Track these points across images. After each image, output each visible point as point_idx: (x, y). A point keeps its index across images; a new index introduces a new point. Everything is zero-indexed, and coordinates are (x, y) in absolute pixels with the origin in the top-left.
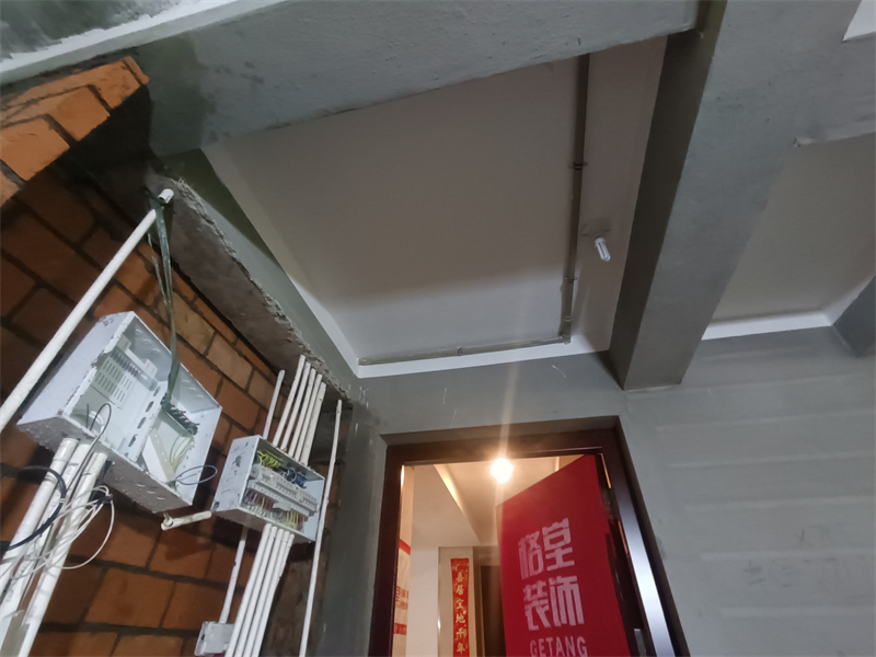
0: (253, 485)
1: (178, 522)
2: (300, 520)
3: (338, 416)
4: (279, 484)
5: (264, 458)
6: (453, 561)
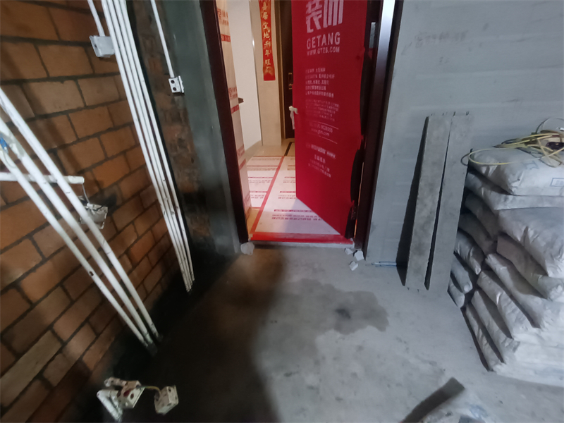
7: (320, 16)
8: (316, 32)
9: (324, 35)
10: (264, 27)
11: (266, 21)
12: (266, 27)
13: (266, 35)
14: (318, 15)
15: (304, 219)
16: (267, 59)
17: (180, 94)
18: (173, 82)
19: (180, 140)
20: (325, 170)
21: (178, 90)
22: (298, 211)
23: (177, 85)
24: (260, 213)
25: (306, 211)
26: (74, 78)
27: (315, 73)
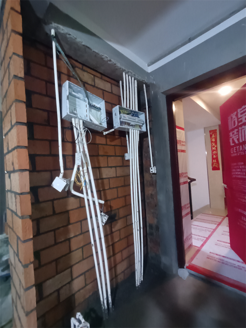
0: (121, 120)
1: (107, 133)
2: (140, 127)
3: (145, 90)
4: (129, 118)
6: (210, 131)
7: (238, 137)
8: (236, 145)
10: (213, 145)
11: (214, 142)
12: (214, 145)
13: (214, 148)
14: (236, 137)
16: (214, 160)
17: (154, 174)
18: (152, 169)
19: (151, 194)
21: (153, 172)
22: (231, 259)
24: (198, 251)
25: (238, 261)
26: (115, 167)
27: (237, 165)
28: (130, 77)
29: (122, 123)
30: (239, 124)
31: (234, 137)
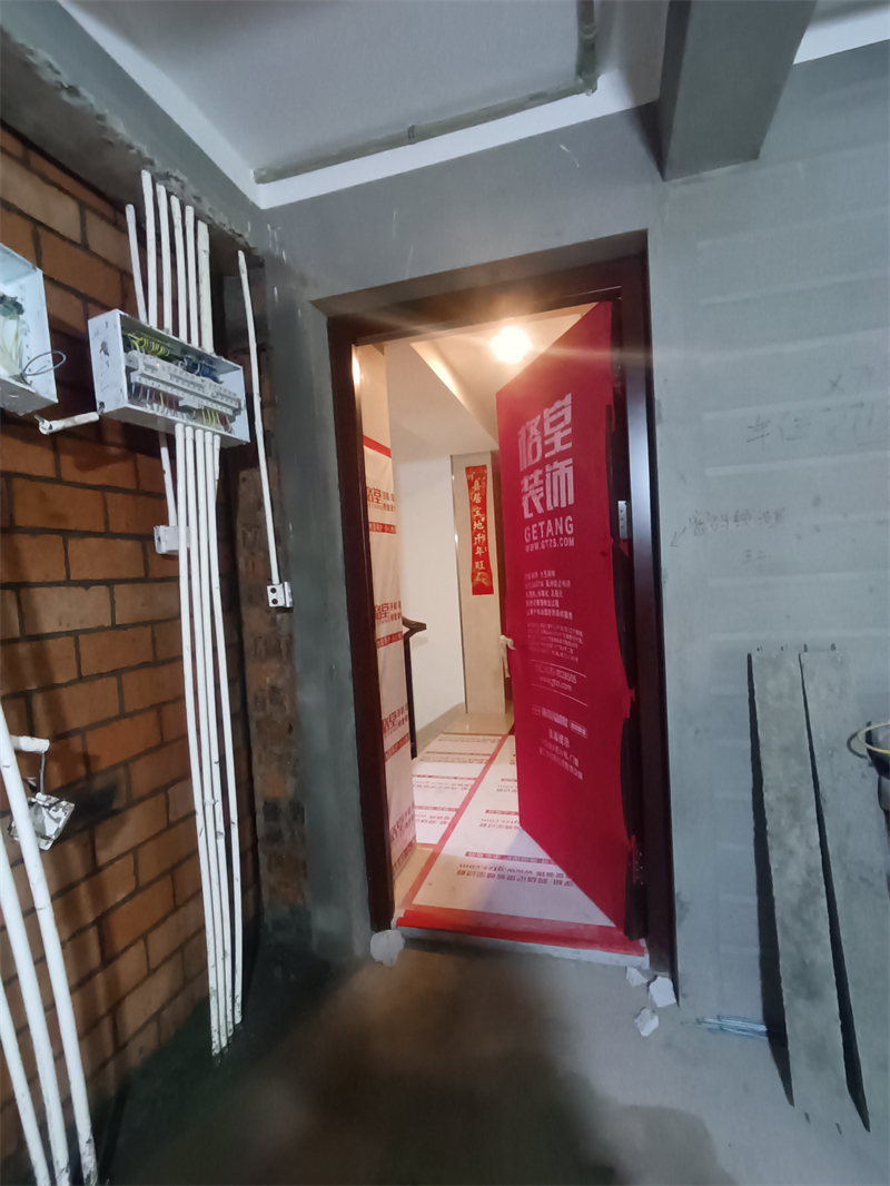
0: (135, 378)
1: (58, 425)
2: (224, 420)
3: (244, 277)
4: (173, 376)
5: (141, 343)
6: (467, 469)
7: (542, 495)
8: (537, 517)
9: (549, 521)
10: (475, 513)
11: (479, 505)
12: (478, 513)
13: (478, 525)
14: (538, 494)
15: (530, 880)
16: (479, 560)
17: (283, 609)
18: (274, 591)
19: (274, 689)
20: (571, 763)
21: (281, 603)
22: (520, 859)
23: (280, 595)
24: (434, 857)
25: (539, 861)
26: (109, 583)
27: (540, 578)
28: (175, 202)
29: (136, 392)
30: (547, 455)
31: (532, 493)
